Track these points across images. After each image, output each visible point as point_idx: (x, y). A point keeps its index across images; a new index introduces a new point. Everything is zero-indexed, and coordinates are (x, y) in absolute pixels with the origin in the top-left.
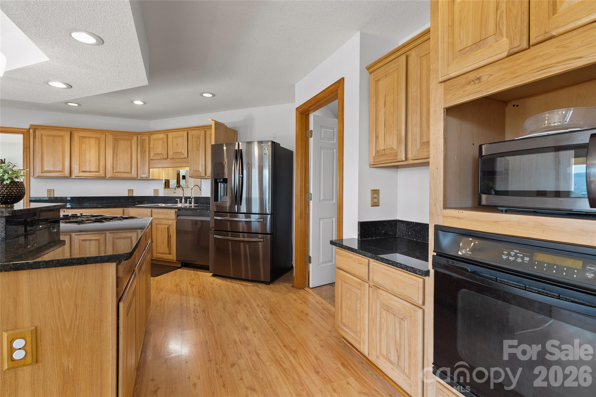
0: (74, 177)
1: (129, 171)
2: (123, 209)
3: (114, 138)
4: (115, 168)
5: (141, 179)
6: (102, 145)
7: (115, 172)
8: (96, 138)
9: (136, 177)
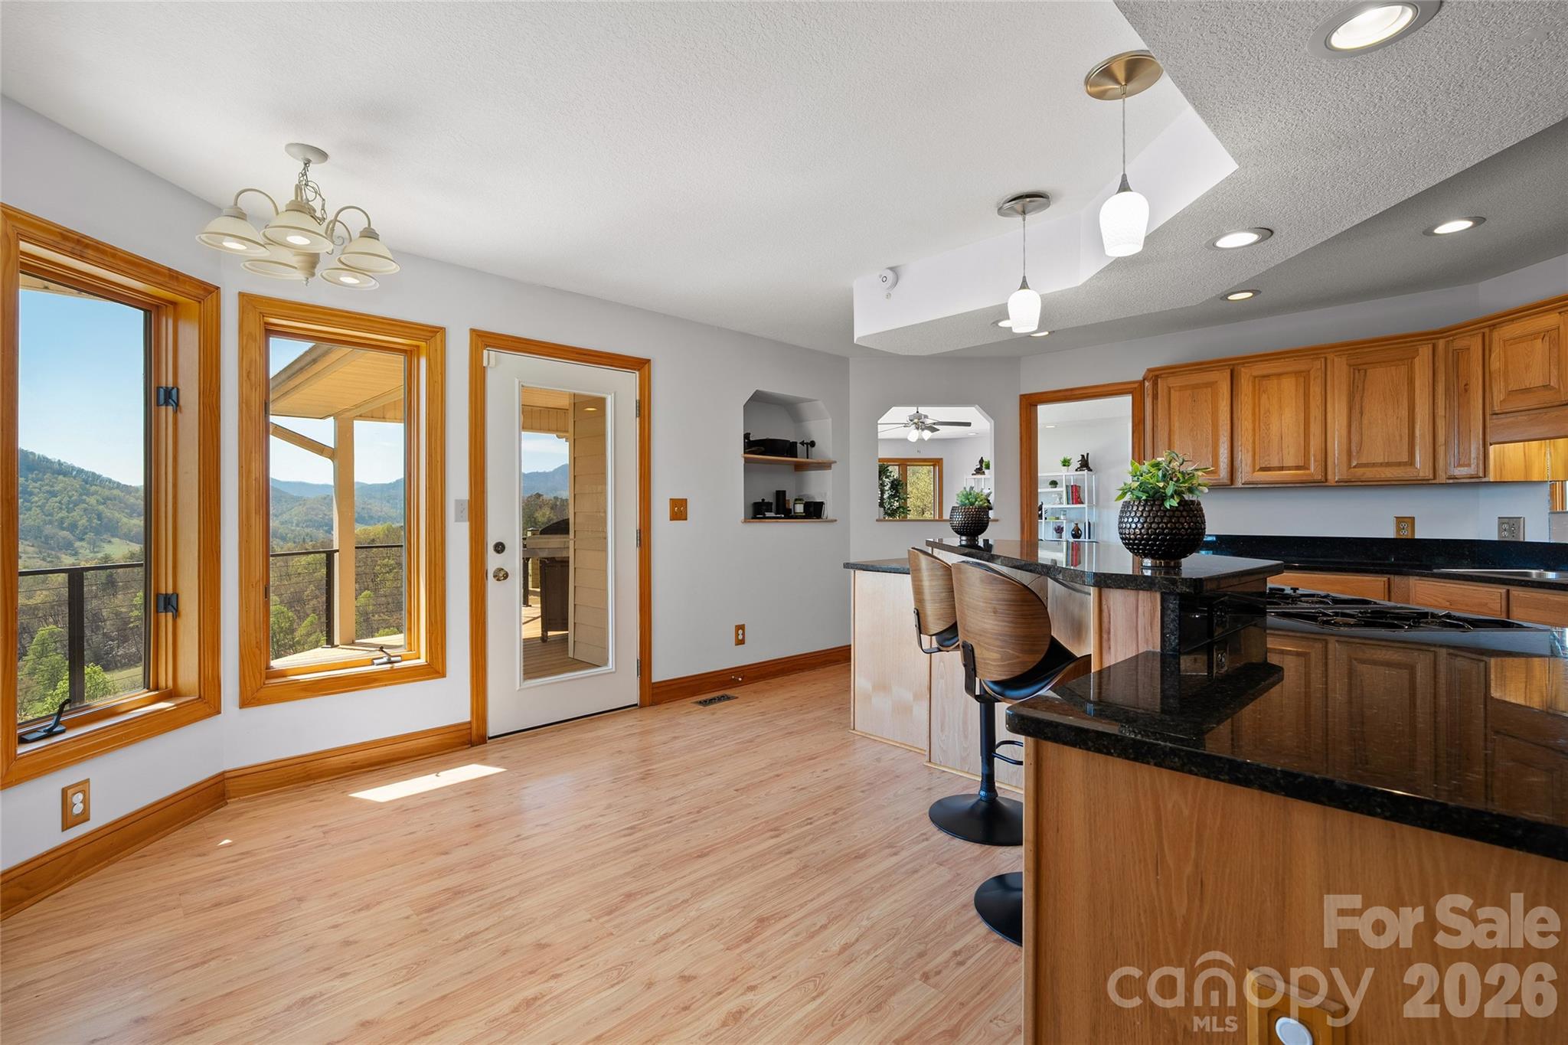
0: (1240, 486)
1: (1405, 458)
2: (1386, 579)
3: (1350, 366)
4: (1354, 454)
5: (1451, 481)
6: (1316, 390)
7: (1354, 463)
8: (1297, 373)
9: (1431, 476)
